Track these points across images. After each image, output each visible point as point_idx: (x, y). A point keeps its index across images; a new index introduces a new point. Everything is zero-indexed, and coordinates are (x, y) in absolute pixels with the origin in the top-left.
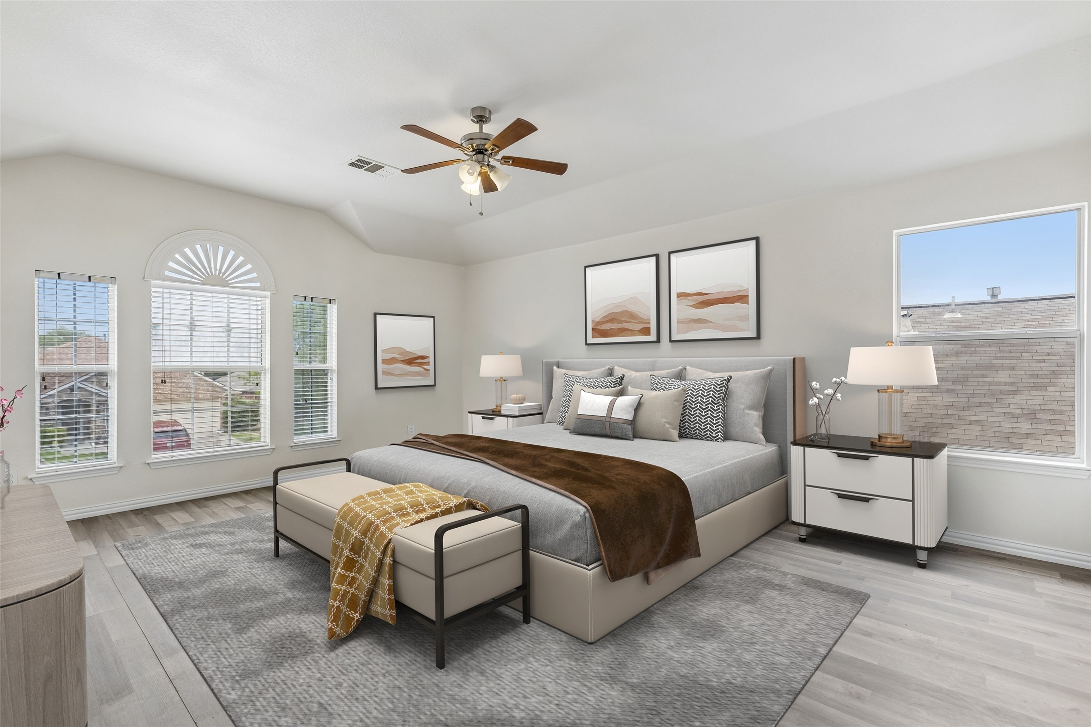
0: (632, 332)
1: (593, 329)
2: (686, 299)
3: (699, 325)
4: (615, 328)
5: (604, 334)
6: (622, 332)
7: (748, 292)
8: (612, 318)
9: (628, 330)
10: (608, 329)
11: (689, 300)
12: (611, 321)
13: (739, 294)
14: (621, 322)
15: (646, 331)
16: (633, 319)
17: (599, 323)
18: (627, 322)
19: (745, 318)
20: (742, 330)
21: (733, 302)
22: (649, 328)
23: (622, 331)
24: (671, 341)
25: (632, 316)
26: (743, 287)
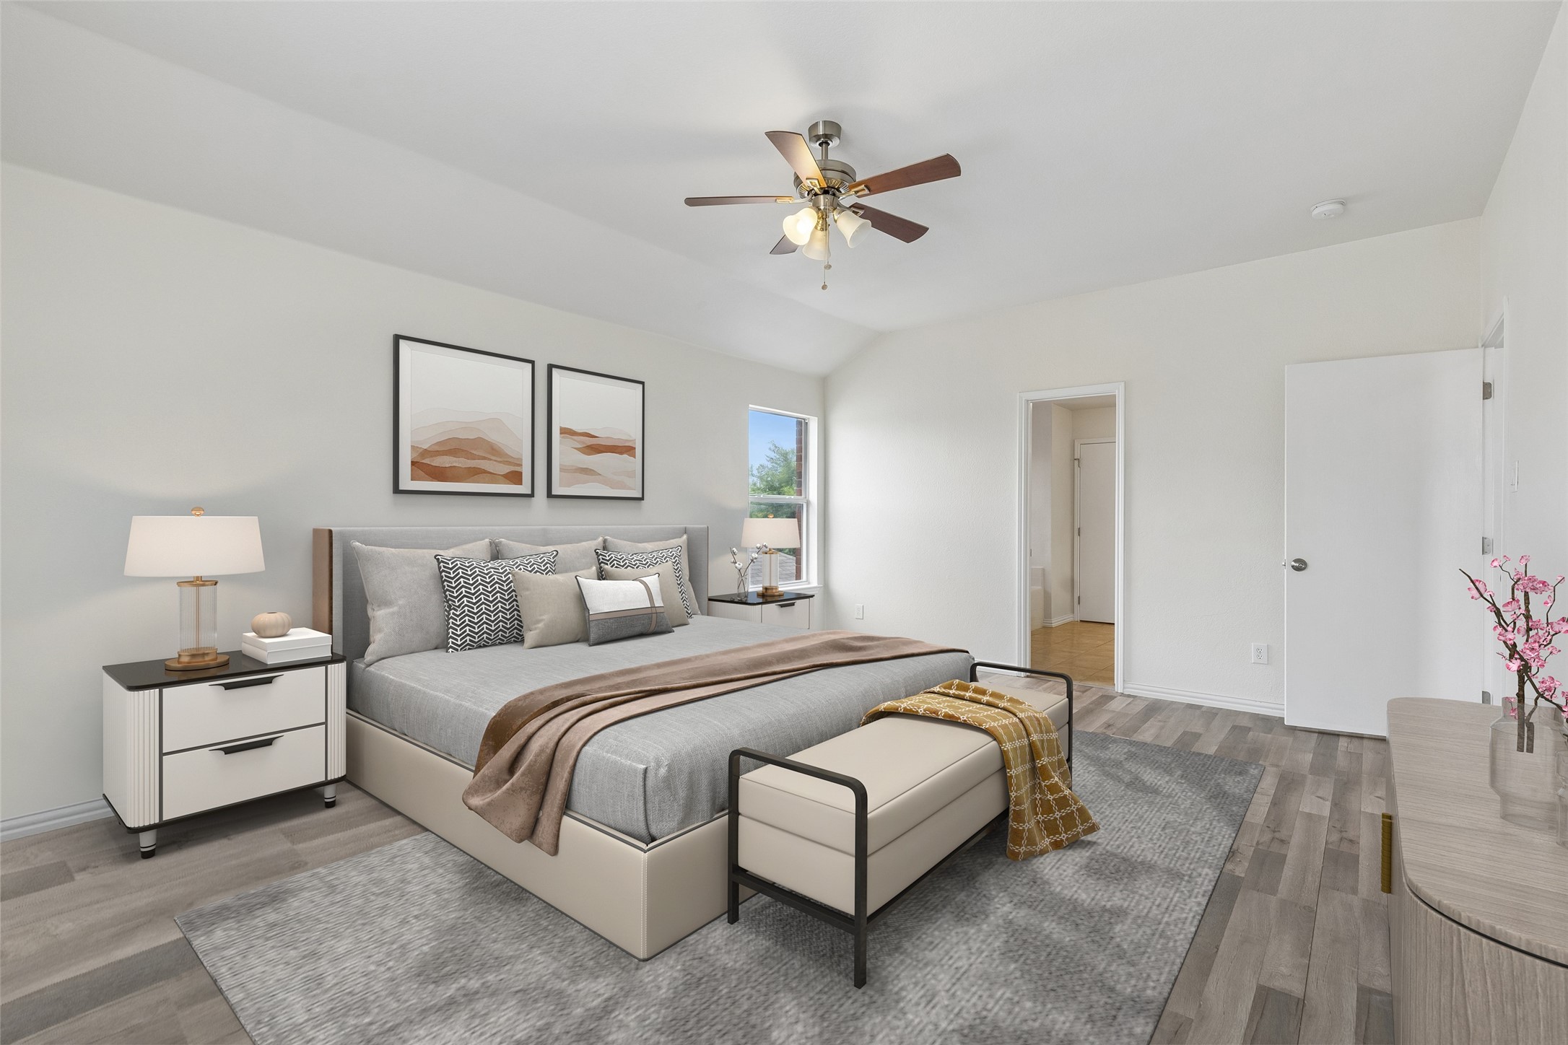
0: (493, 477)
1: (413, 463)
2: (572, 439)
3: (586, 477)
4: (460, 465)
5: (439, 475)
6: (476, 475)
7: (635, 443)
8: (454, 447)
9: (485, 472)
10: (447, 466)
11: (574, 440)
12: (453, 452)
13: (627, 445)
14: (474, 457)
15: (515, 477)
16: (494, 455)
17: (426, 453)
18: (484, 458)
19: (631, 475)
20: (630, 488)
21: (621, 453)
22: (520, 474)
23: (474, 474)
24: (550, 495)
25: (493, 449)
26: (630, 436)
